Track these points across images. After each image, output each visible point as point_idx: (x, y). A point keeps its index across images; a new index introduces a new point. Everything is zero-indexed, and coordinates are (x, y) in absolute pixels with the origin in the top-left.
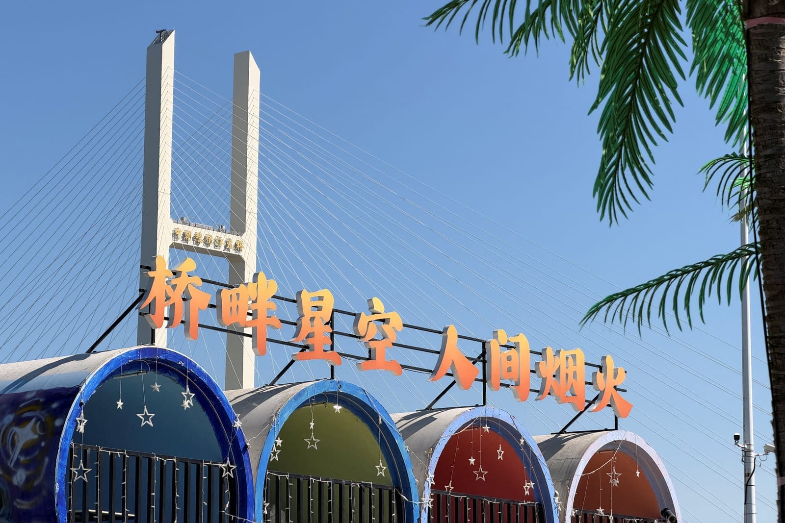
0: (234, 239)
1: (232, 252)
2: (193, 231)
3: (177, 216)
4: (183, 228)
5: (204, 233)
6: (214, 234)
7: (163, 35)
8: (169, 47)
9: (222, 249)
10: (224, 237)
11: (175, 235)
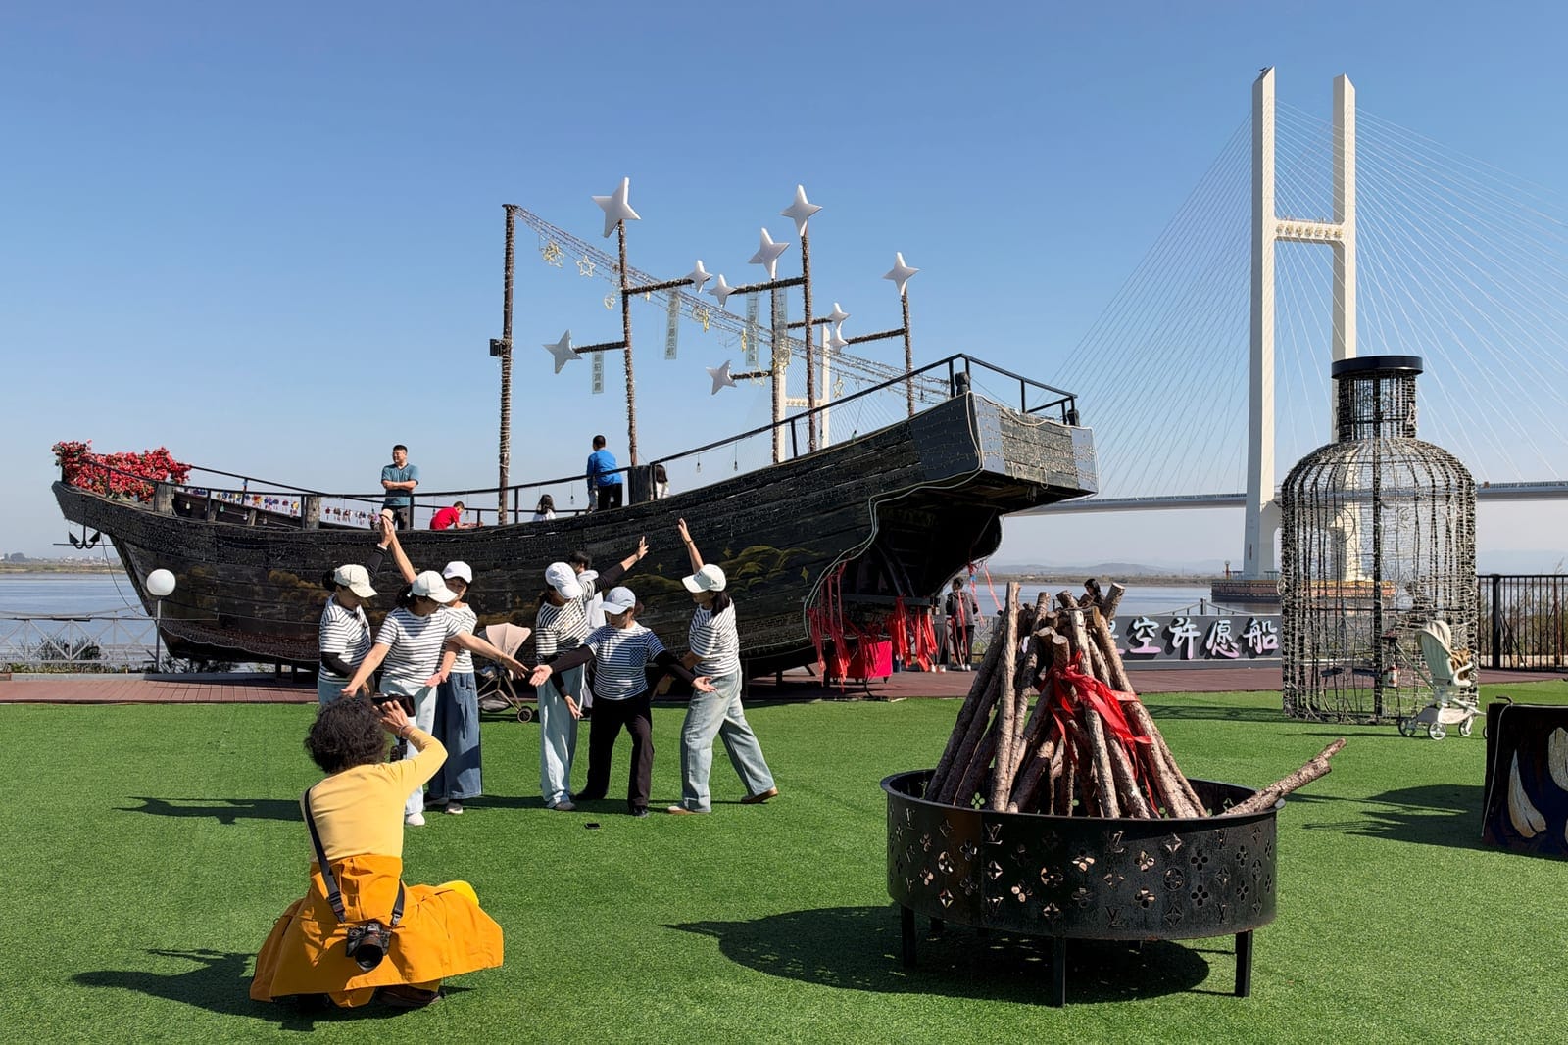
0: (1334, 228)
1: (1332, 238)
2: (1295, 225)
3: (1280, 214)
4: (1286, 224)
5: (1305, 226)
6: (1315, 226)
7: (1265, 72)
8: (1269, 83)
9: (1322, 238)
10: (1324, 227)
11: (1278, 230)
